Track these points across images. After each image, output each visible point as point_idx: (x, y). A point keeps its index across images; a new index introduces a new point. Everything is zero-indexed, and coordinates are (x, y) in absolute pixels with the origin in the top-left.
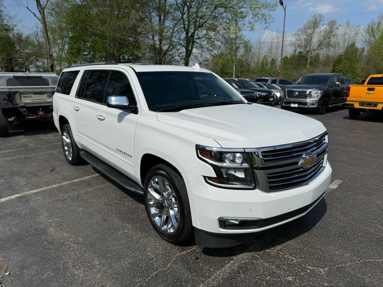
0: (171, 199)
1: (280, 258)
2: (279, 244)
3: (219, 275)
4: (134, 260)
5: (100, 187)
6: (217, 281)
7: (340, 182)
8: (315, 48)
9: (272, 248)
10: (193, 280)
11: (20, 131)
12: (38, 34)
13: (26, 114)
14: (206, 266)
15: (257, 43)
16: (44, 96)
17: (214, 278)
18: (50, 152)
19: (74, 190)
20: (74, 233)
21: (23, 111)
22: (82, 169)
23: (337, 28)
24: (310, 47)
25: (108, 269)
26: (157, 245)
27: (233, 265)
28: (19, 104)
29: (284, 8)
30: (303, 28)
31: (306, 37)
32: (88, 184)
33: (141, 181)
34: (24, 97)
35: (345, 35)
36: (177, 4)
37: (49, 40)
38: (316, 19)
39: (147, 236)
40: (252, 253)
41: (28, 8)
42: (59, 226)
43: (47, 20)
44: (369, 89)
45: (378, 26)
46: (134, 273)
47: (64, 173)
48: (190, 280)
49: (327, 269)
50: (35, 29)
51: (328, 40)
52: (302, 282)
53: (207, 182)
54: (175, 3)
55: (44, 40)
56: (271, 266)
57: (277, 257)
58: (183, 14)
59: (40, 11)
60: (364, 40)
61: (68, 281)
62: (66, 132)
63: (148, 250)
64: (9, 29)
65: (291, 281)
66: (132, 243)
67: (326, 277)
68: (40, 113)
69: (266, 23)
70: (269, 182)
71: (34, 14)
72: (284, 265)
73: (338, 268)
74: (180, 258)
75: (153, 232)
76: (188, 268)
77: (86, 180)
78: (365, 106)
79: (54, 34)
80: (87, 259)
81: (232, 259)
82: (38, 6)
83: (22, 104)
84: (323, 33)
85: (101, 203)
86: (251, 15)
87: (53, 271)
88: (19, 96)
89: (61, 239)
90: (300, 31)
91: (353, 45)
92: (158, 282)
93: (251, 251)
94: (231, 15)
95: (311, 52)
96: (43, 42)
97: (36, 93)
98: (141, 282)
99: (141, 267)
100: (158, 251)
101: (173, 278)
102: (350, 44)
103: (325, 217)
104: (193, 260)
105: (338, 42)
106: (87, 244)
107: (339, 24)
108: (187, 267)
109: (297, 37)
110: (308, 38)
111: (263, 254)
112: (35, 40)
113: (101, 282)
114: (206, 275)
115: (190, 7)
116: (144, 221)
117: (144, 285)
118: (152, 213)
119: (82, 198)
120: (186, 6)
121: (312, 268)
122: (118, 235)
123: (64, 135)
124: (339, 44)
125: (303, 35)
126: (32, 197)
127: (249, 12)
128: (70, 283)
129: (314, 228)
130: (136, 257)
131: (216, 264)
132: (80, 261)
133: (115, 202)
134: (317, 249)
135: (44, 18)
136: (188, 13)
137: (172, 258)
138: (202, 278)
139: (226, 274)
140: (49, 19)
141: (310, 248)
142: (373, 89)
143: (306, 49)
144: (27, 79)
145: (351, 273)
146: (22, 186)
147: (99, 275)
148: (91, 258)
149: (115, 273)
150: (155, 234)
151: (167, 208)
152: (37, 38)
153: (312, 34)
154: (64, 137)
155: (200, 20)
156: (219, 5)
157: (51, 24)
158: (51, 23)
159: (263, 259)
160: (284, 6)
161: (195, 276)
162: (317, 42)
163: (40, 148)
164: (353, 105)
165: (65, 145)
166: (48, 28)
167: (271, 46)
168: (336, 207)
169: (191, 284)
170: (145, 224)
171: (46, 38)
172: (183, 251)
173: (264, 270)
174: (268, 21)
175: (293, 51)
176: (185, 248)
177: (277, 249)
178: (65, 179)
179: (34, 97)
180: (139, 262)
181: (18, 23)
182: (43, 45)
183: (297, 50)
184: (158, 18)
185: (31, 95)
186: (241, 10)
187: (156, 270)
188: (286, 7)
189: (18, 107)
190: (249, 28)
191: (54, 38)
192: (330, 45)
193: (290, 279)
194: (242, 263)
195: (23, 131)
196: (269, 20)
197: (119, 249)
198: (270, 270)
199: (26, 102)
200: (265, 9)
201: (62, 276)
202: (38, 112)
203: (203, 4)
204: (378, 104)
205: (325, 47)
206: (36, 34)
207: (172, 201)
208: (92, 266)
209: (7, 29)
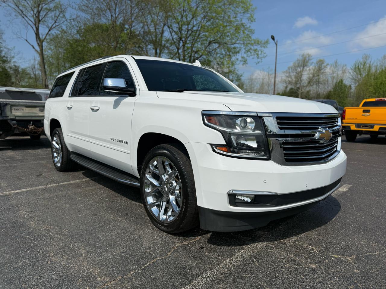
0: (172, 183)
1: (297, 247)
2: (295, 235)
3: (229, 262)
4: (128, 249)
5: (90, 188)
6: (227, 269)
7: (350, 186)
8: (305, 85)
9: (288, 239)
10: (199, 267)
11: (8, 147)
12: (34, 67)
13: (15, 127)
14: (213, 254)
15: (249, 79)
16: (36, 110)
17: (223, 265)
18: (38, 162)
19: (62, 191)
20: (58, 225)
21: (12, 124)
22: (72, 174)
23: (325, 67)
24: (300, 83)
25: (96, 257)
26: (154, 236)
27: (245, 253)
28: (9, 117)
29: (275, 42)
30: (293, 66)
31: (296, 75)
32: (78, 186)
33: (137, 168)
34: (14, 109)
35: (334, 74)
36: (173, 39)
37: (45, 72)
38: (305, 58)
39: (142, 228)
40: (265, 243)
41: (27, 40)
42: (41, 220)
43: (45, 54)
44: (364, 111)
45: (364, 65)
46: (128, 261)
47: (51, 178)
48: (195, 267)
49: (353, 257)
50: (32, 62)
51: (317, 78)
52: (328, 269)
53: (214, 151)
54: (171, 38)
55: (40, 72)
56: (289, 254)
57: (294, 246)
58: (178, 49)
59: (38, 44)
60: (352, 78)
61: (47, 269)
62: (57, 136)
63: (145, 240)
64: (7, 60)
65: (314, 268)
66: (125, 234)
67: (355, 264)
68: (31, 127)
69: (258, 58)
70: (285, 154)
71: (33, 46)
72: (304, 253)
73: (367, 256)
74: (182, 247)
75: (150, 224)
76: (192, 257)
77: (75, 184)
78: (361, 128)
79: (51, 67)
80: (72, 248)
81: (243, 248)
82: (37, 39)
83: (12, 116)
84: (312, 71)
85: (91, 201)
86: (244, 51)
87: (30, 259)
88: (10, 108)
89: (42, 230)
90: (290, 69)
91: (342, 81)
92: (156, 270)
93: (264, 241)
94: (225, 51)
95: (302, 89)
96: (39, 75)
97: (27, 106)
98: (136, 269)
99: (136, 256)
100: (156, 241)
101: (174, 266)
102: (338, 81)
103: (340, 213)
104: (197, 249)
105: (326, 79)
106: (73, 235)
107: (327, 63)
108: (191, 255)
109: (288, 75)
110: (298, 76)
111: (278, 244)
112: (32, 73)
113: (87, 270)
114: (214, 262)
115: (185, 43)
116: (139, 216)
117: (139, 272)
118: (149, 203)
119: (70, 197)
120: (181, 42)
121: (335, 256)
122: (109, 228)
123: (55, 141)
124: (328, 81)
125: (293, 72)
126: (13, 196)
127: (242, 48)
128: (49, 270)
129: (331, 222)
130: (130, 246)
131: (224, 252)
132: (63, 250)
133: (107, 200)
134: (338, 239)
135: (42, 50)
136: (184, 48)
137: (173, 248)
138: (209, 265)
139: (238, 261)
140: (47, 53)
141: (330, 238)
142: (368, 111)
143: (297, 85)
144: (20, 94)
145: (382, 261)
146: (3, 187)
147: (85, 263)
148: (77, 248)
149: (104, 261)
150: (152, 227)
151: (166, 194)
152: (34, 70)
153: (302, 72)
154: (54, 143)
155: (194, 55)
156: (213, 41)
157: (49, 58)
158: (49, 56)
159: (278, 248)
160: (276, 40)
161: (200, 263)
162: (306, 79)
163: (27, 159)
164: (349, 127)
165: (55, 152)
166: (45, 61)
167: (263, 83)
168: (350, 205)
169: (196, 271)
170: (141, 218)
171: (43, 71)
172: (185, 241)
173: (281, 258)
174: (260, 56)
175: (284, 88)
176: (187, 238)
177: (293, 239)
178: (52, 182)
179: (25, 110)
180: (134, 251)
181: (16, 55)
182: (39, 77)
183: (288, 86)
184: (154, 51)
185: (22, 108)
186: (235, 45)
187: (154, 258)
188: (277, 42)
189: (7, 120)
190: (242, 63)
191: (51, 71)
192: (319, 82)
193: (313, 266)
194: (255, 252)
195: (11, 147)
196: (261, 54)
197: (110, 239)
198: (288, 258)
199: (16, 115)
200: (257, 45)
201: (40, 264)
202: (28, 125)
203: (198, 40)
204: (374, 126)
205: (315, 84)
206: (33, 66)
207: (173, 185)
208: (78, 254)
209: (5, 60)
